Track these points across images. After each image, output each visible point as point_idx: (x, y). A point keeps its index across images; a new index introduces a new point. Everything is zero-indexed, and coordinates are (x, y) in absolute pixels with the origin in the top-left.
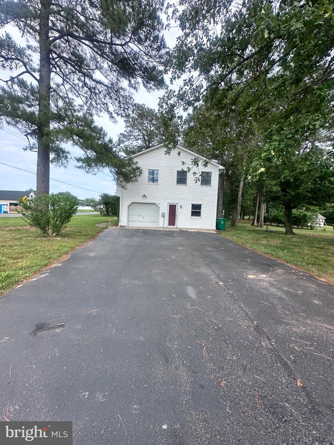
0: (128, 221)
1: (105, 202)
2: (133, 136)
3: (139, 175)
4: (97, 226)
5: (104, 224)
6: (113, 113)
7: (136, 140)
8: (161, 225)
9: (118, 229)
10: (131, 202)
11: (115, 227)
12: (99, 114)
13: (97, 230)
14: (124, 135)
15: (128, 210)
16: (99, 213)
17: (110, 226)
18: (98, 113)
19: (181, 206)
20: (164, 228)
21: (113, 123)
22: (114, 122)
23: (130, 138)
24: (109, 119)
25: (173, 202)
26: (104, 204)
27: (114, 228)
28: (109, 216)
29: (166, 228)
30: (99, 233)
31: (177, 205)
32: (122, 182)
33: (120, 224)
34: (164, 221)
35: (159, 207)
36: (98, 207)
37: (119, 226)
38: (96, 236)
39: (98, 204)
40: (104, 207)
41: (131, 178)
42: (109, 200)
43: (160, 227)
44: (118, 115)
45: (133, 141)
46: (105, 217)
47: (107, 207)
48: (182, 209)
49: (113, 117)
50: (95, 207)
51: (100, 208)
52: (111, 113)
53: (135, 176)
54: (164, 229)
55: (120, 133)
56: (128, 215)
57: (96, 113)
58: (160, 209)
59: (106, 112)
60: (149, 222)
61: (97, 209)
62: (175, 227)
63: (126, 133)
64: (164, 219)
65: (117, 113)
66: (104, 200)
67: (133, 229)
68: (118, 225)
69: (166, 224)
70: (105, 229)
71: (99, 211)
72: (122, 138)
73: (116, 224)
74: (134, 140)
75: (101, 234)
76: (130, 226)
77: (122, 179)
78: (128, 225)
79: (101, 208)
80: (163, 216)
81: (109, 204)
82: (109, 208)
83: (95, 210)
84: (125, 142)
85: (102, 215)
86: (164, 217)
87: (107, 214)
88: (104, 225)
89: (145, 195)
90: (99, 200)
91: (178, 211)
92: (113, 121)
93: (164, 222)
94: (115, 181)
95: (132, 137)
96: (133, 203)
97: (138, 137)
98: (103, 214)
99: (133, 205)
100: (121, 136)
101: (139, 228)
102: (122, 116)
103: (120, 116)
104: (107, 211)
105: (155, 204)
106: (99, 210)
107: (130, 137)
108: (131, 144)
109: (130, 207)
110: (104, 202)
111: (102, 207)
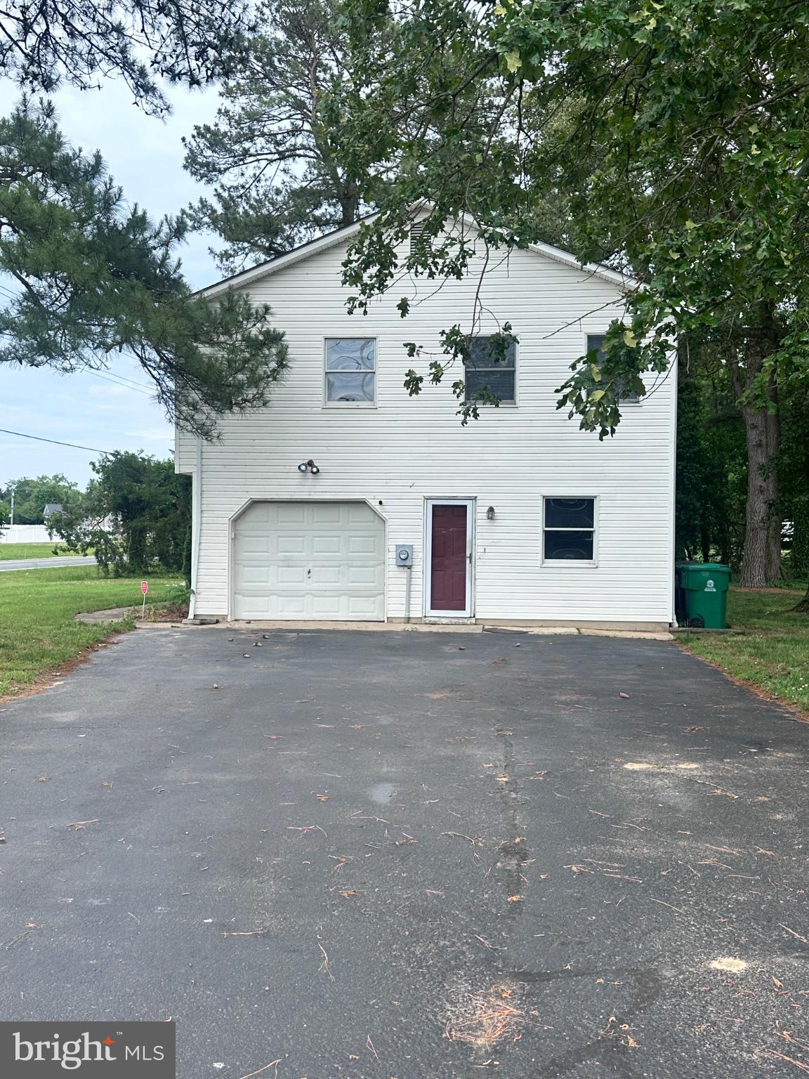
0: (235, 592)
1: (125, 498)
2: (263, 135)
3: (274, 375)
4: (81, 623)
5: (115, 611)
6: (149, 70)
7: (282, 157)
8: (396, 609)
9: (183, 633)
10: (243, 502)
11: (169, 625)
12: (85, 78)
13: (85, 637)
14: (215, 134)
15: (234, 539)
16: (91, 560)
17: (147, 618)
18: (78, 73)
19: (491, 510)
20: (408, 620)
21: (152, 118)
22: (154, 112)
23: (246, 152)
24: (133, 98)
25: (450, 490)
26: (116, 509)
27: (165, 629)
28: (147, 573)
29: (419, 621)
30: (90, 647)
31: (468, 503)
32: (195, 408)
33: (199, 606)
34: (409, 584)
35: (383, 521)
36: (87, 525)
37: (191, 616)
38: (81, 662)
39: (87, 510)
40: (116, 525)
41: (240, 387)
42: (143, 489)
43: (390, 620)
44: (174, 76)
45: (263, 163)
46: (126, 581)
47: (135, 523)
48: (498, 523)
49: (149, 89)
50: (70, 525)
51: (94, 534)
52: (143, 73)
53: (254, 381)
54: (409, 627)
55: (197, 128)
56: (235, 562)
57: (71, 76)
58: (388, 528)
59: (118, 70)
60: (339, 593)
61: (78, 538)
62: (466, 613)
63: (224, 127)
64: (410, 578)
65: (170, 70)
66: (117, 488)
67: (255, 632)
68: (185, 615)
69: (420, 601)
70: (117, 632)
71: (91, 550)
72: (208, 153)
73: (178, 607)
74: (271, 161)
75: (102, 652)
76: (245, 615)
77: (195, 396)
78: (233, 611)
79: (102, 534)
80: (405, 562)
81: (143, 509)
82: (142, 531)
83: (72, 547)
84: (220, 172)
85: (107, 572)
86: (410, 567)
87: (137, 565)
88: (117, 616)
89: (310, 464)
90: (92, 487)
91: (479, 533)
92: (149, 108)
93: (409, 591)
94: (166, 402)
95: (260, 141)
96: (255, 503)
97: (291, 141)
98: (111, 566)
99: (259, 513)
100: (202, 142)
101: (285, 626)
102: (194, 81)
103: (183, 84)
104: (136, 548)
105: (361, 503)
106: (91, 545)
107: (247, 145)
108: (257, 179)
109: (244, 526)
110: (119, 500)
111: (106, 526)
